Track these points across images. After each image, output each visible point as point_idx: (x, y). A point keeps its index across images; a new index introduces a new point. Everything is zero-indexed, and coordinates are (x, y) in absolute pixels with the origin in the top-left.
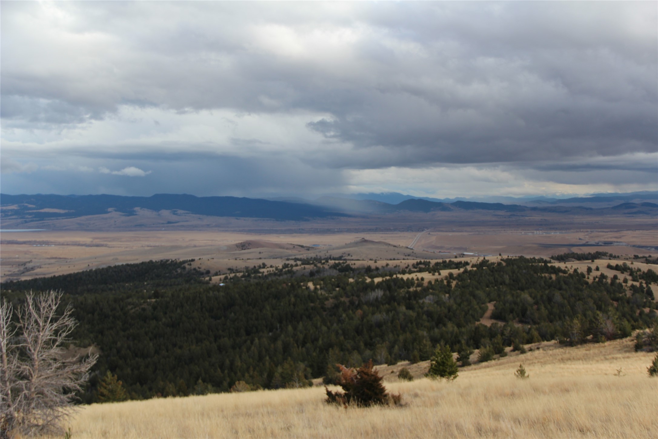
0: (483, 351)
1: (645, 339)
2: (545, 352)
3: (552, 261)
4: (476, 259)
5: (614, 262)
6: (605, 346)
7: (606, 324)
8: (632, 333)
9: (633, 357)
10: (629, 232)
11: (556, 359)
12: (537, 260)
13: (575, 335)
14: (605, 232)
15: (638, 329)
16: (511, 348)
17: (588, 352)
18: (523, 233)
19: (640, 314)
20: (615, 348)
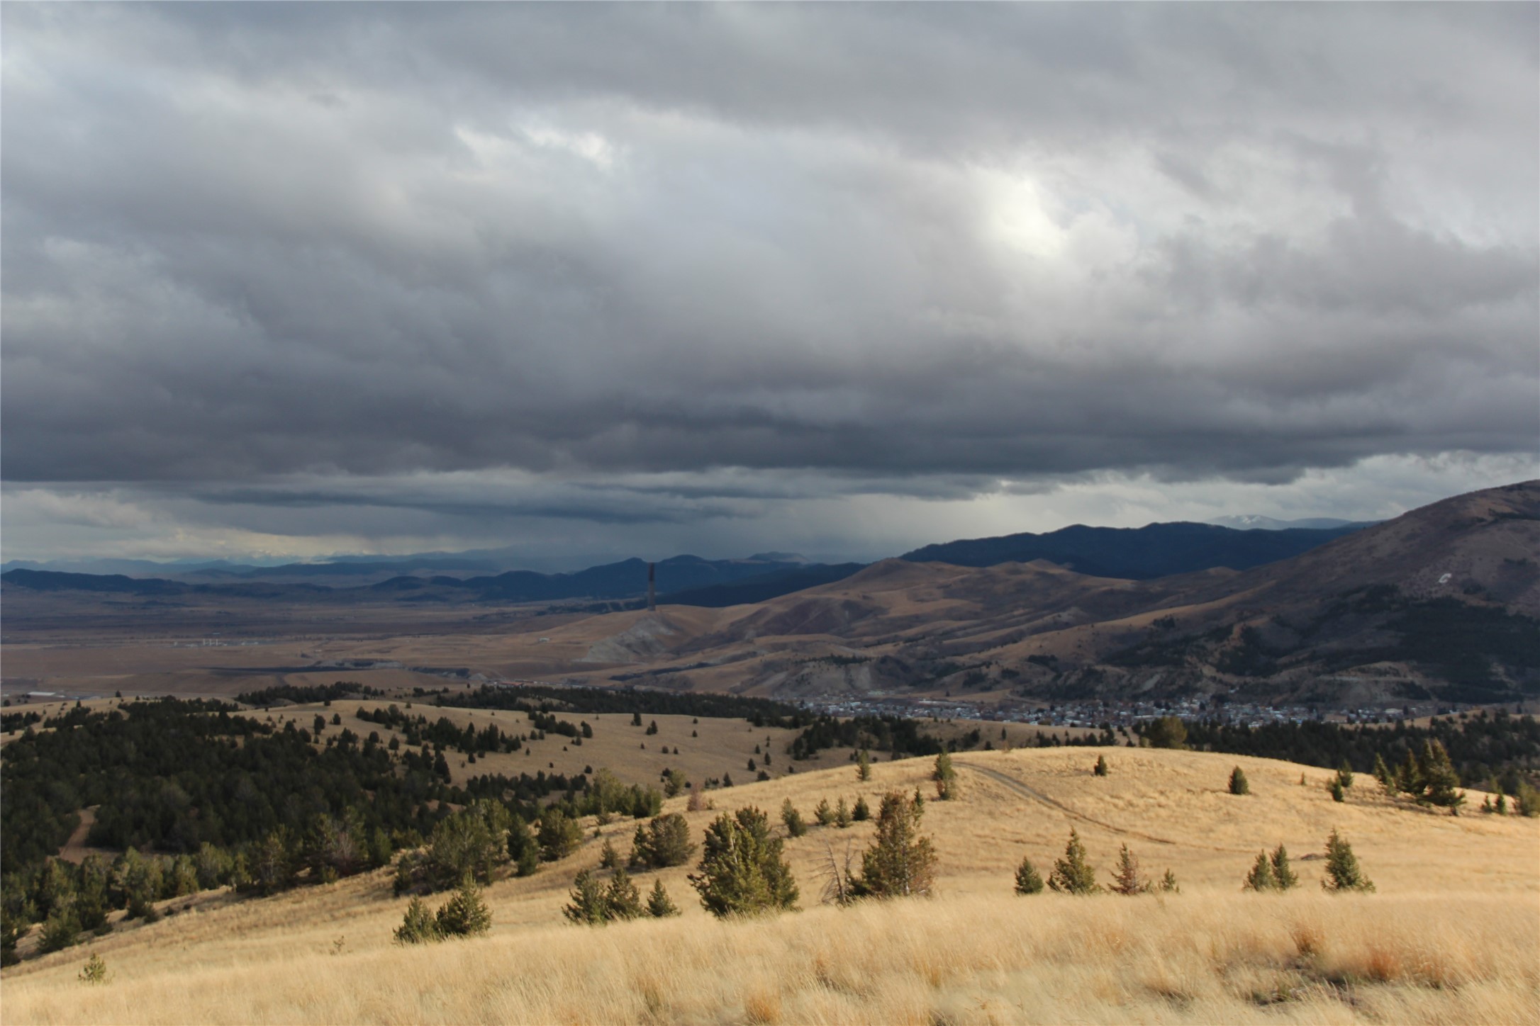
0: (51, 926)
1: (417, 867)
2: (201, 915)
3: (240, 705)
4: (58, 705)
5: (371, 706)
6: (335, 890)
7: (338, 841)
8: (392, 857)
9: (389, 910)
10: (407, 639)
11: (226, 928)
12: (204, 704)
13: (272, 871)
14: (358, 640)
15: (404, 847)
16: (124, 912)
17: (296, 906)
18: (176, 644)
19: (420, 814)
20: (355, 892)
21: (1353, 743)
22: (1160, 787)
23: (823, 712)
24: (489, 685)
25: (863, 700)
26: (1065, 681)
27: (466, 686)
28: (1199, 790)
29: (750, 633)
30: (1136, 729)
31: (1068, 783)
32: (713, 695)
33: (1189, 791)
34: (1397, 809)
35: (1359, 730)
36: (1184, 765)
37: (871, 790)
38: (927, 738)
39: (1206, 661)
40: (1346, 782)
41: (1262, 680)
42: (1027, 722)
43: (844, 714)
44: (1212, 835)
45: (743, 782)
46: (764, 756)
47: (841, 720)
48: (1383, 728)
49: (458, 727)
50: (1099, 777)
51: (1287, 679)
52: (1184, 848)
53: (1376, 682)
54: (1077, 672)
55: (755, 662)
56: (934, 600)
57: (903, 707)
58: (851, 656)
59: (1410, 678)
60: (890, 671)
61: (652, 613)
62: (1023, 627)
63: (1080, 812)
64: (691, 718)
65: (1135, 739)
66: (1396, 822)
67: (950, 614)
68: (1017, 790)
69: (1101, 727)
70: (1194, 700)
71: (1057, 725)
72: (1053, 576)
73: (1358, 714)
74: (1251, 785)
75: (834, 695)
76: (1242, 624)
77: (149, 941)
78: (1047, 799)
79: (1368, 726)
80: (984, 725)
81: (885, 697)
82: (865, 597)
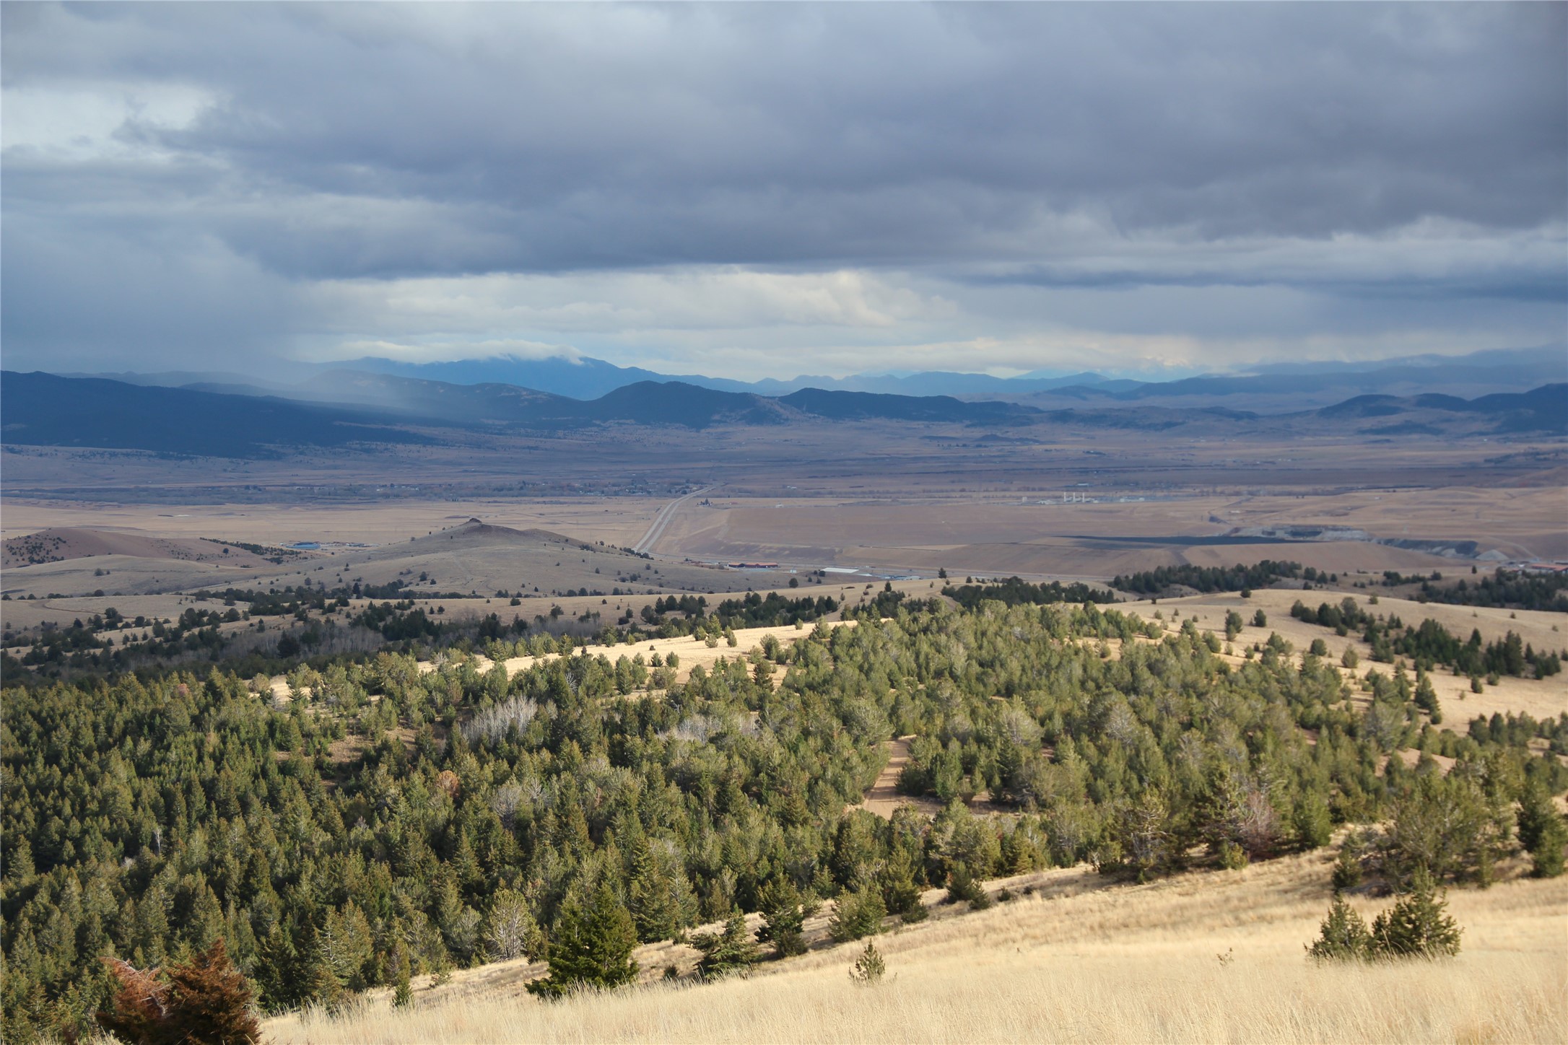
0: (845, 904)
1: (1371, 853)
2: (1048, 903)
3: (1117, 594)
4: (860, 588)
5: (1314, 599)
6: (1243, 880)
7: (1248, 806)
8: (1332, 835)
10: (1376, 494)
11: (1082, 924)
12: (1064, 590)
13: (1149, 846)
14: (1297, 495)
15: (1351, 821)
16: (943, 893)
17: (1185, 900)
18: (1024, 499)
19: (1389, 770)
20: (1272, 884)
24: (1508, 569)
27: (1470, 569)
49: (1454, 635)
77: (976, 936)
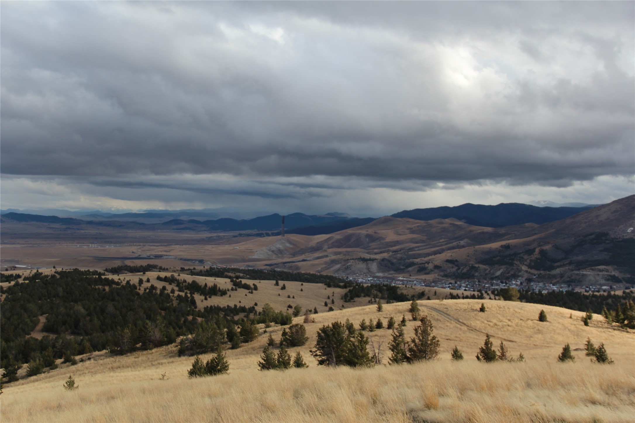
0: (32, 365)
1: (188, 344)
2: (96, 362)
3: (106, 273)
4: (29, 271)
5: (163, 274)
6: (153, 353)
7: (154, 332)
8: (176, 340)
9: (176, 362)
10: (178, 246)
11: (106, 368)
12: (91, 272)
13: (125, 344)
14: (156, 246)
15: (182, 335)
16: (62, 360)
17: (136, 359)
18: (78, 246)
19: (185, 322)
20: (161, 354)
21: (588, 301)
22: (508, 318)
23: (356, 282)
24: (213, 267)
25: (374, 277)
26: (462, 271)
27: (203, 267)
28: (525, 319)
29: (325, 247)
30: (493, 293)
31: (468, 315)
32: (309, 273)
33: (521, 319)
34: (613, 330)
35: (591, 295)
36: (519, 308)
37: (383, 316)
38: (402, 294)
39: (524, 264)
40: (590, 317)
41: (548, 272)
42: (445, 288)
43: (366, 283)
44: (532, 339)
45: (322, 312)
46: (331, 300)
47: (365, 285)
48: (602, 295)
49: (200, 284)
50: (482, 312)
51: (559, 272)
52: (520, 344)
53: (598, 275)
54: (467, 267)
55: (327, 259)
56: (405, 234)
57: (391, 280)
58: (369, 258)
59: (613, 273)
60: (386, 265)
61: (283, 237)
62: (444, 247)
63: (474, 327)
64: (301, 283)
65: (492, 296)
66: (612, 336)
67: (412, 241)
68: (446, 317)
69: (478, 291)
70: (518, 281)
71: (458, 290)
72: (457, 225)
73: (590, 288)
74: (548, 318)
75: (361, 275)
76: (540, 248)
77: (73, 372)
78: (459, 321)
79: (595, 293)
80: (427, 289)
81: (383, 276)
82: (375, 233)
